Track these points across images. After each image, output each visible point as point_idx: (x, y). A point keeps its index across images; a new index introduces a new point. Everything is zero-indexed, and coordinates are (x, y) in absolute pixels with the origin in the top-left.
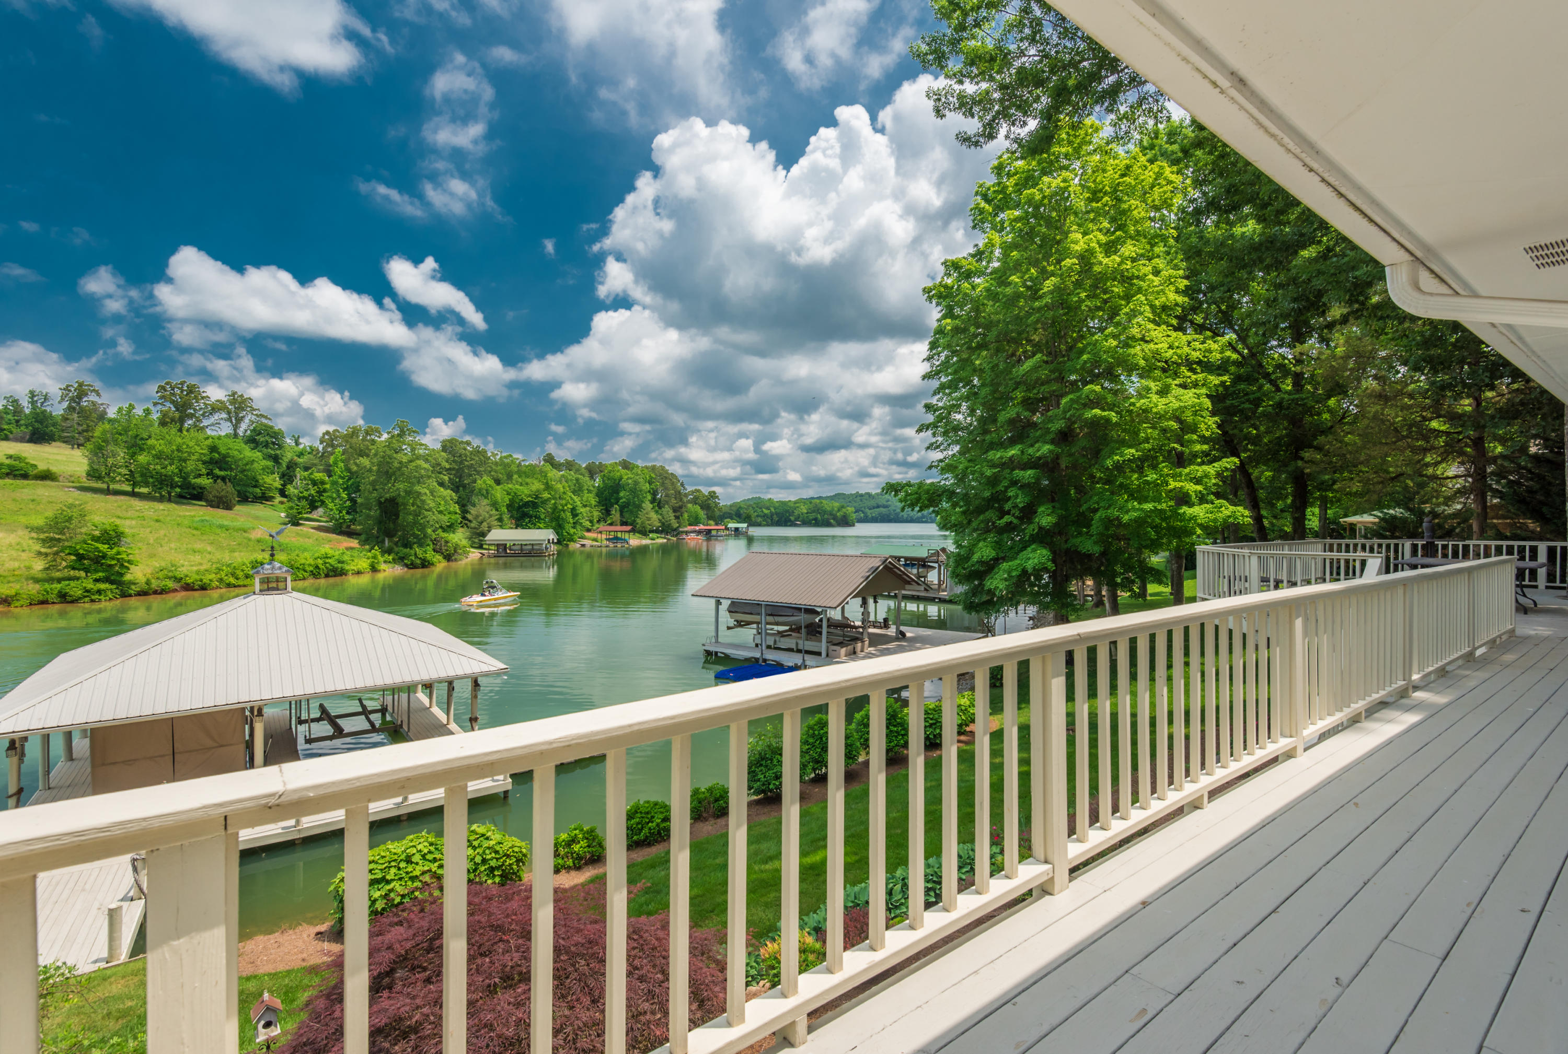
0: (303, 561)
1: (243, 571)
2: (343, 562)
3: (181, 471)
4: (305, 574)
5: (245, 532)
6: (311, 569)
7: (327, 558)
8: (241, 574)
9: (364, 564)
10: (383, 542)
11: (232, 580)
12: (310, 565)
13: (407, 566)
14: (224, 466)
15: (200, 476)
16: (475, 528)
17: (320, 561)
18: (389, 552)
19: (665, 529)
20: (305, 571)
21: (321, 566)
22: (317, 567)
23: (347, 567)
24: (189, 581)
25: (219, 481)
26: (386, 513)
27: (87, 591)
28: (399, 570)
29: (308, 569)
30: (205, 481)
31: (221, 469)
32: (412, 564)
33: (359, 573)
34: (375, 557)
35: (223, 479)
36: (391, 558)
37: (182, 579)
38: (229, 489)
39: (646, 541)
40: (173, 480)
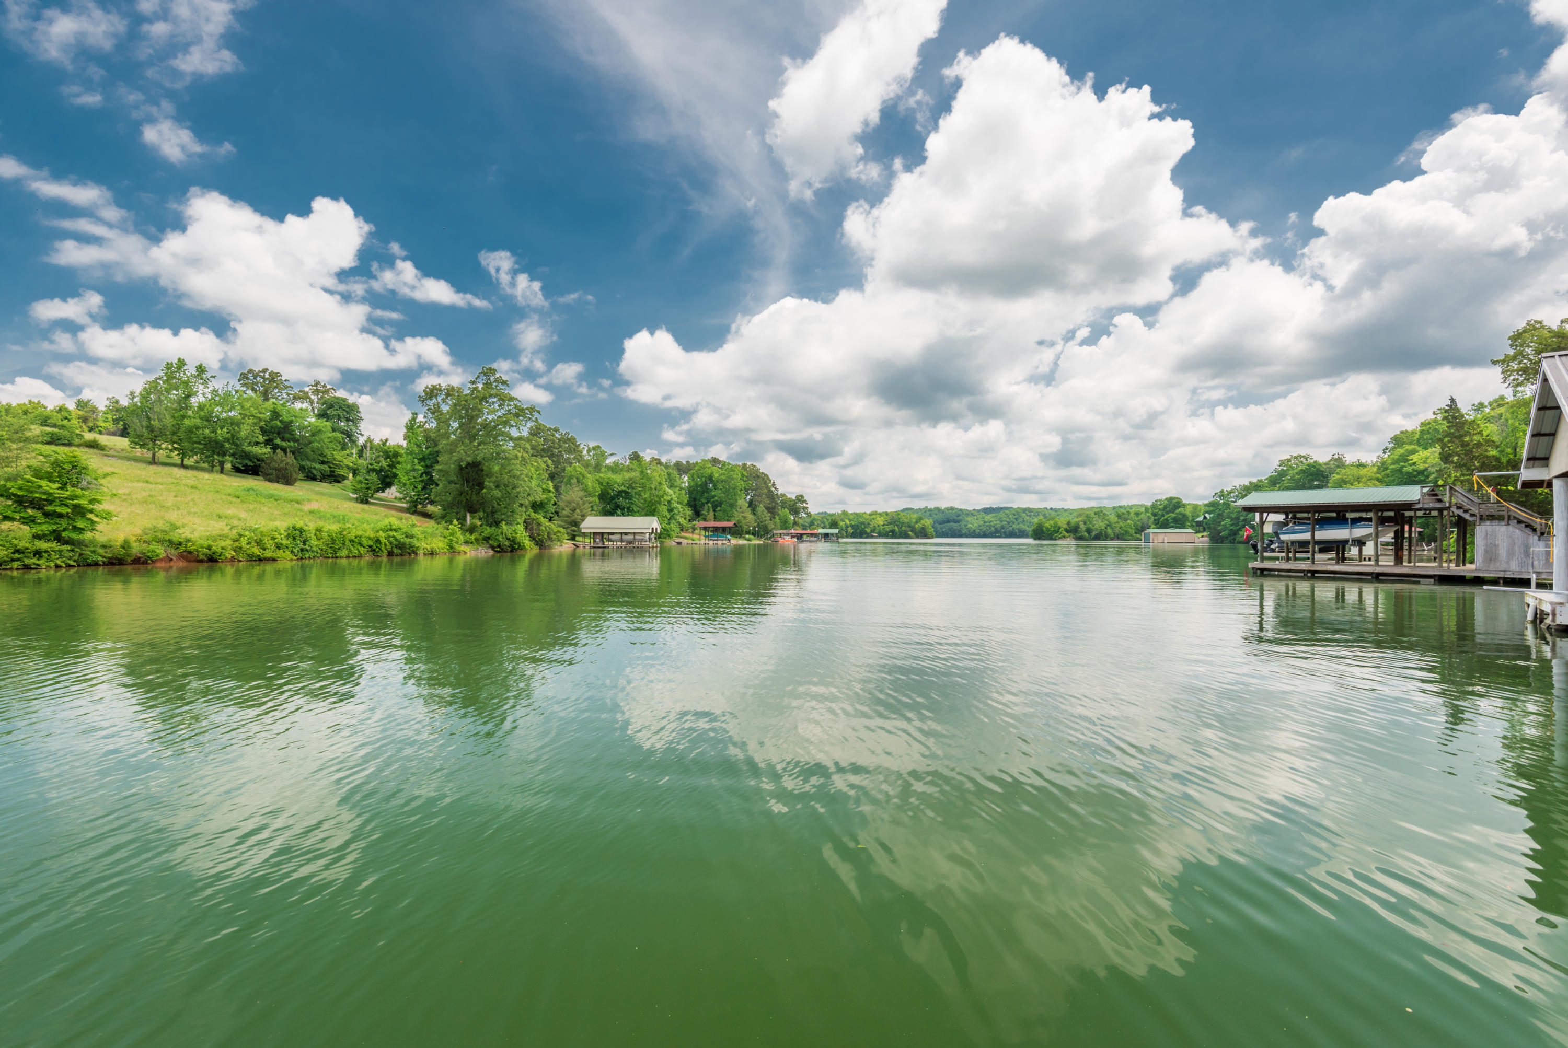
0: (360, 533)
1: (273, 538)
2: (412, 537)
3: (233, 436)
4: (362, 549)
5: (297, 502)
6: (371, 543)
7: (391, 530)
8: (269, 543)
9: (439, 544)
10: (465, 519)
11: (256, 551)
12: (370, 538)
13: (493, 548)
14: (287, 435)
15: (257, 443)
16: (568, 516)
17: (382, 535)
18: (472, 530)
19: (761, 531)
20: (361, 545)
21: (383, 540)
22: (378, 541)
23: (415, 543)
24: (190, 547)
25: (279, 451)
26: (468, 481)
27: (18, 551)
28: (484, 552)
29: (365, 542)
30: (263, 451)
31: (283, 439)
32: (499, 546)
33: (432, 553)
34: (452, 534)
35: (284, 450)
36: (473, 537)
37: (180, 544)
38: (289, 461)
39: (741, 542)
40: (223, 446)
